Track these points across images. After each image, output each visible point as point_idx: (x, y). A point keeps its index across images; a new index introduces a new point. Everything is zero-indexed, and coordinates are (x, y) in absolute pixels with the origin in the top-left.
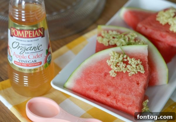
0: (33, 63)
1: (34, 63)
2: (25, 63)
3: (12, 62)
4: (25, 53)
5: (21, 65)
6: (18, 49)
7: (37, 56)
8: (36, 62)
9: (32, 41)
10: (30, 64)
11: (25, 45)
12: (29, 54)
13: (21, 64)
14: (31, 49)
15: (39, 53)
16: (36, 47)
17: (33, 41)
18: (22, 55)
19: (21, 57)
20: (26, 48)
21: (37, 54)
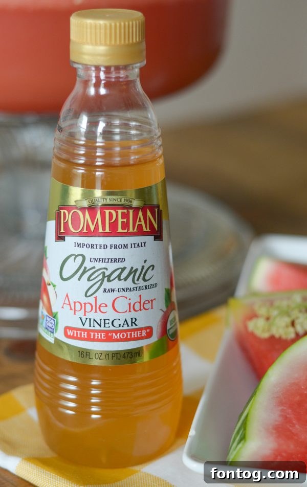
0: (126, 327)
1: (130, 327)
2: (102, 328)
3: (56, 335)
4: (102, 289)
5: (88, 339)
6: (79, 279)
7: (140, 303)
8: (134, 327)
9: (126, 246)
10: (116, 332)
11: (103, 260)
12: (116, 294)
13: (89, 335)
14: (123, 276)
15: (147, 295)
16: (137, 270)
17: (129, 246)
18: (91, 300)
19: (88, 308)
20: (107, 273)
21: (140, 296)
